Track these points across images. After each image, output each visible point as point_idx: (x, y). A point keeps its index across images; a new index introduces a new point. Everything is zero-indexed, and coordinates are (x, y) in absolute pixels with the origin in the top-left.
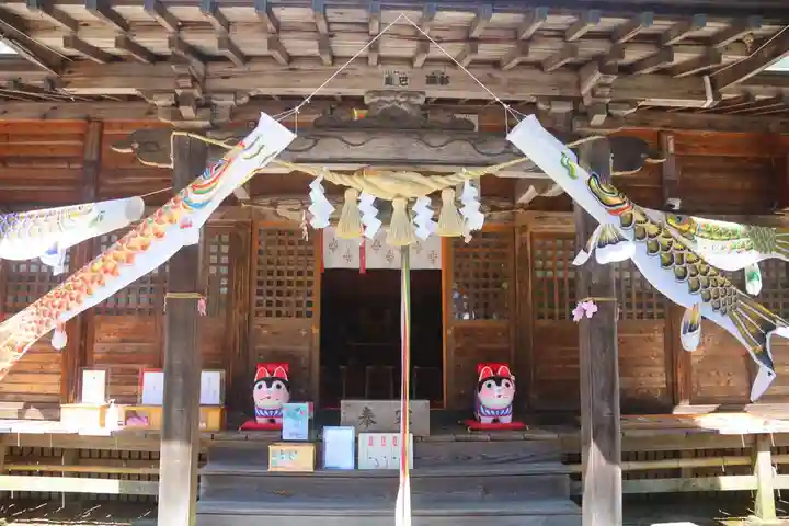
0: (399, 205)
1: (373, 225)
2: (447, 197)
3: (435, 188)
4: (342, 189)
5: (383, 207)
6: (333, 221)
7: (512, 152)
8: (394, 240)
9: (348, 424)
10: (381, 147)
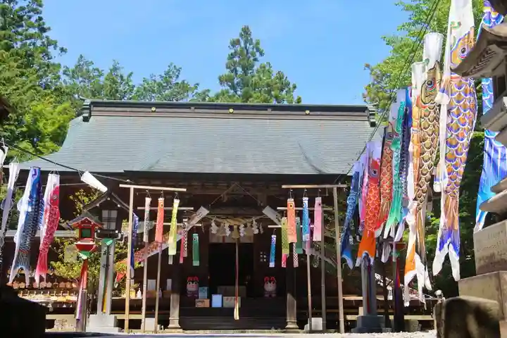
0: (235, 227)
1: (228, 232)
2: (249, 225)
3: (245, 222)
4: (220, 223)
5: (231, 228)
6: (218, 231)
7: (263, 214)
8: (235, 236)
9: (219, 294)
10: (230, 211)
